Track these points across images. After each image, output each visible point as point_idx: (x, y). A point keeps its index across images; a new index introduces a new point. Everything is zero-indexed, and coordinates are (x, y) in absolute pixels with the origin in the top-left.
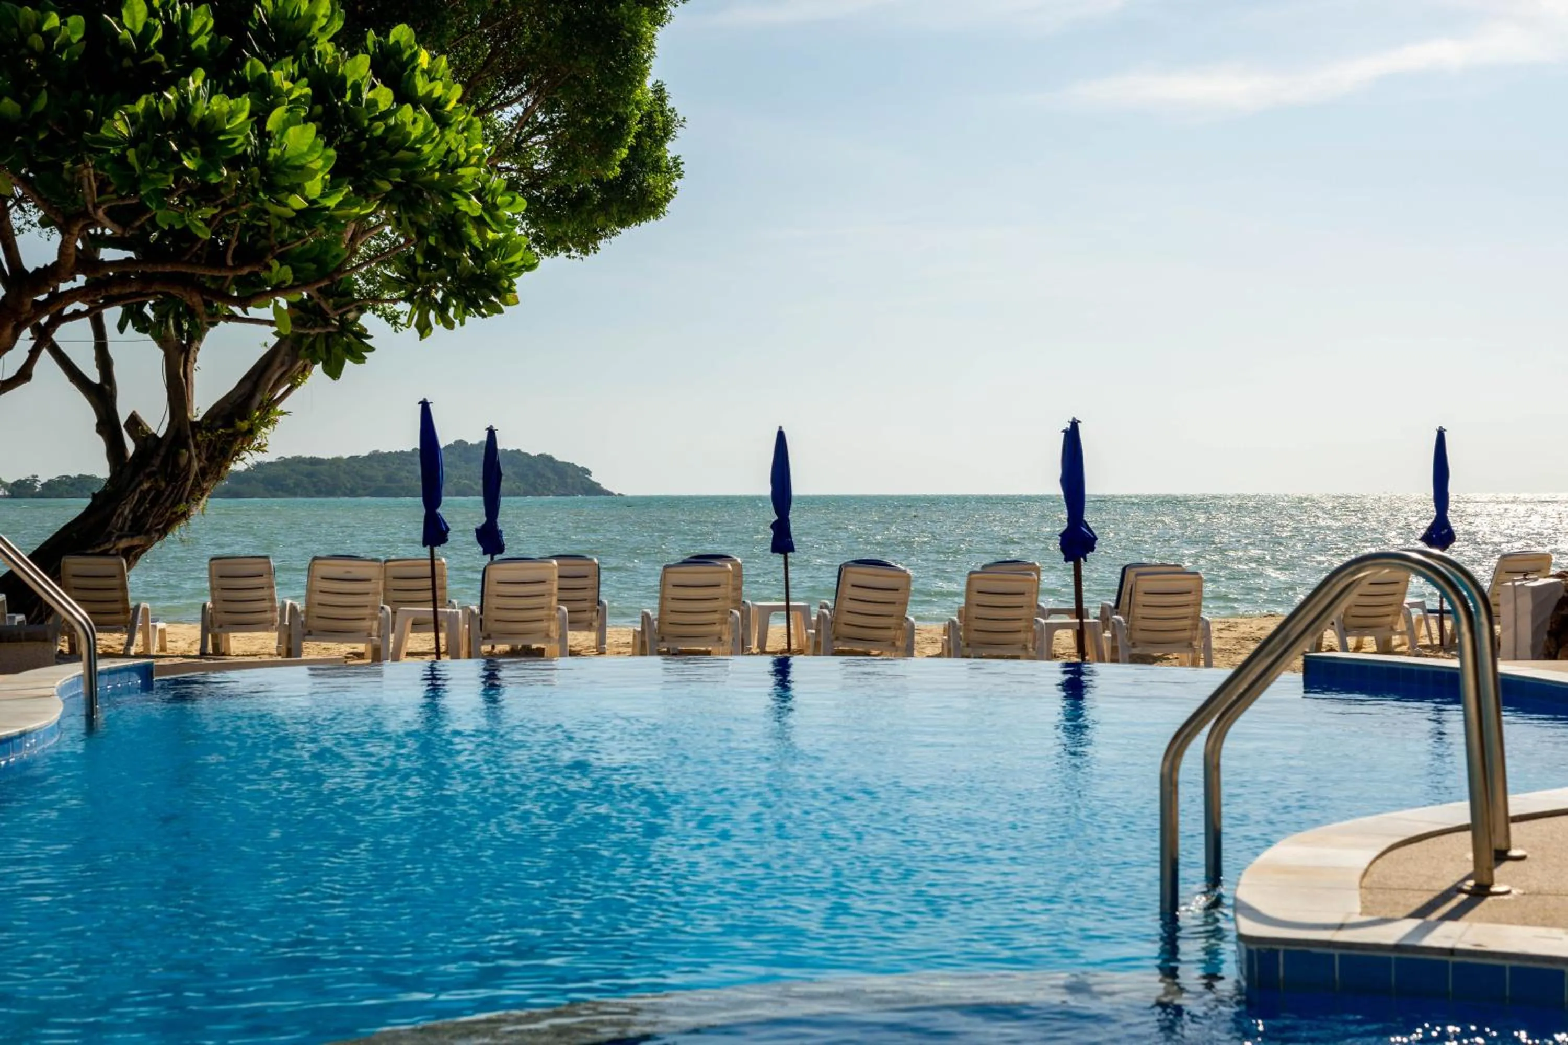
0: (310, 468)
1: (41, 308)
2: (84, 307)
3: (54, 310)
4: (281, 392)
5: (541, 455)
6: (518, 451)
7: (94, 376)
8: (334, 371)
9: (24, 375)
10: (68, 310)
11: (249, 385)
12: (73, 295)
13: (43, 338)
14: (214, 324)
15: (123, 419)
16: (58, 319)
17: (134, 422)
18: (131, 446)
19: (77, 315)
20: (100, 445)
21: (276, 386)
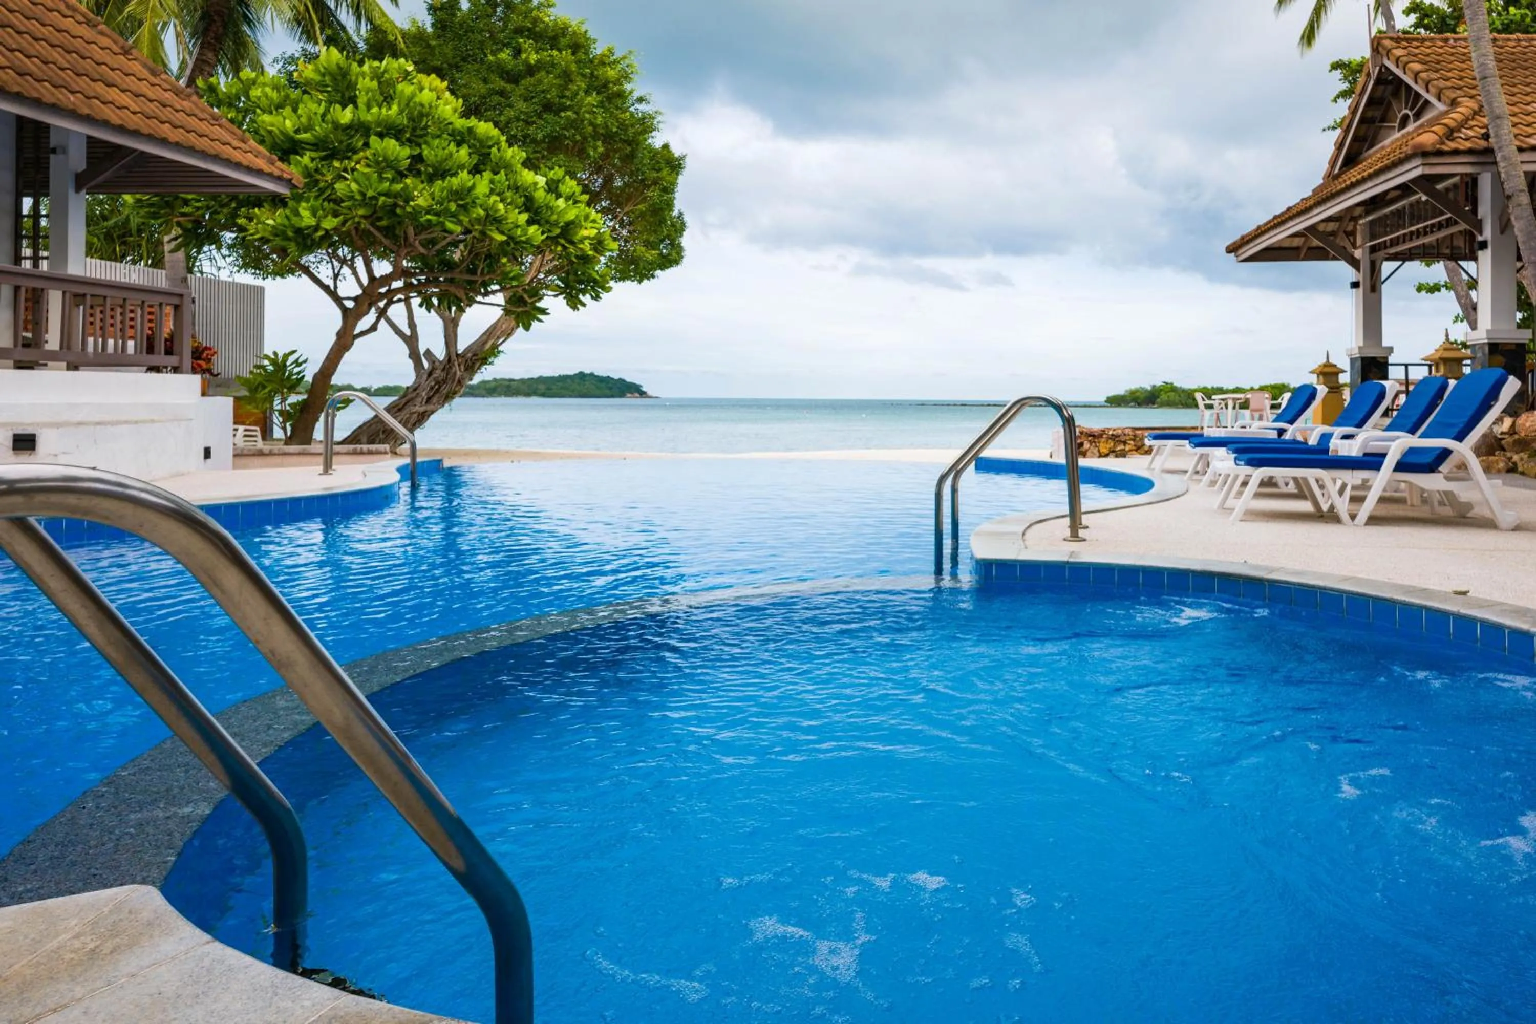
0: (507, 383)
1: (382, 296)
2: (403, 297)
3: (390, 297)
4: (501, 340)
5: (620, 379)
6: (608, 377)
7: (408, 332)
8: (527, 328)
9: (374, 328)
10: (395, 299)
11: (485, 337)
12: (398, 291)
13: (382, 313)
14: (470, 306)
15: (422, 351)
16: (390, 302)
17: (428, 353)
18: (426, 364)
19: (400, 300)
20: (410, 364)
21: (499, 338)
